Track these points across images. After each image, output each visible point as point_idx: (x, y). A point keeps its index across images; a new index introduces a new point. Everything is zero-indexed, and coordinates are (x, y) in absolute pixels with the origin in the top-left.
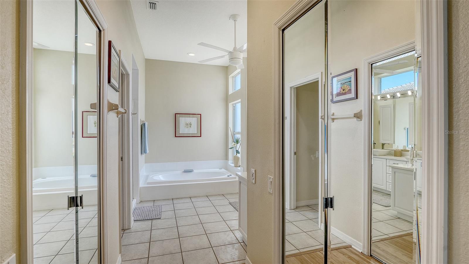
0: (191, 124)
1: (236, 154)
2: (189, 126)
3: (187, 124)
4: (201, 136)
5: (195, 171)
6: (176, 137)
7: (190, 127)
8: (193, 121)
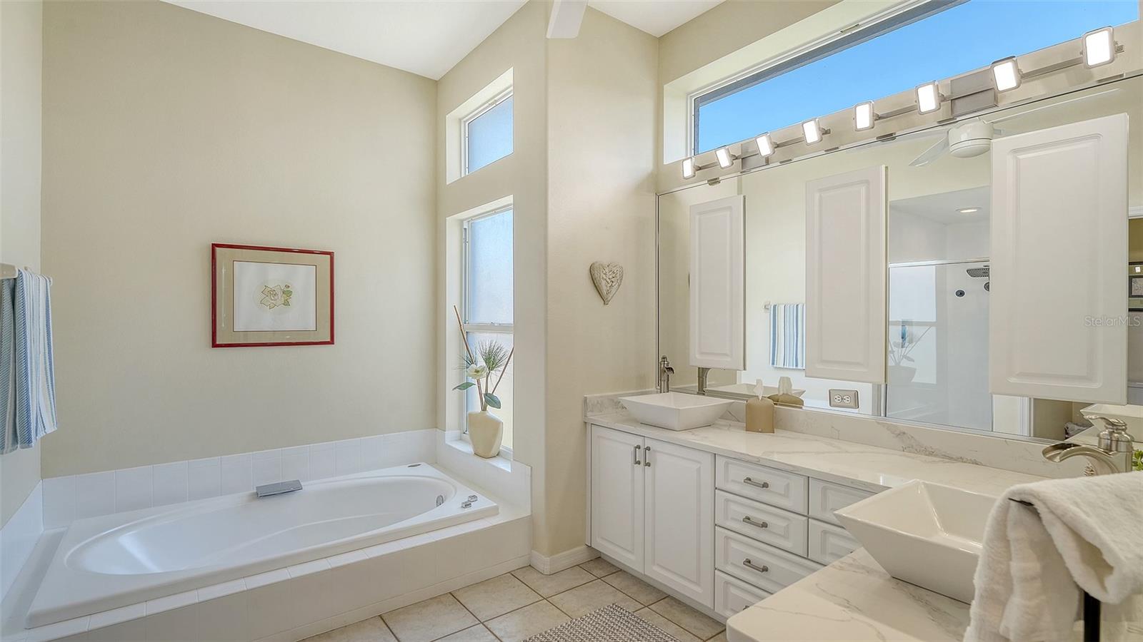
0: (287, 293)
1: (484, 409)
2: (281, 298)
3: (272, 293)
4: (332, 342)
5: (309, 486)
6: (215, 345)
7: (286, 303)
8: (303, 277)
